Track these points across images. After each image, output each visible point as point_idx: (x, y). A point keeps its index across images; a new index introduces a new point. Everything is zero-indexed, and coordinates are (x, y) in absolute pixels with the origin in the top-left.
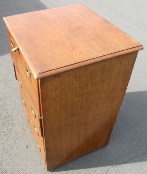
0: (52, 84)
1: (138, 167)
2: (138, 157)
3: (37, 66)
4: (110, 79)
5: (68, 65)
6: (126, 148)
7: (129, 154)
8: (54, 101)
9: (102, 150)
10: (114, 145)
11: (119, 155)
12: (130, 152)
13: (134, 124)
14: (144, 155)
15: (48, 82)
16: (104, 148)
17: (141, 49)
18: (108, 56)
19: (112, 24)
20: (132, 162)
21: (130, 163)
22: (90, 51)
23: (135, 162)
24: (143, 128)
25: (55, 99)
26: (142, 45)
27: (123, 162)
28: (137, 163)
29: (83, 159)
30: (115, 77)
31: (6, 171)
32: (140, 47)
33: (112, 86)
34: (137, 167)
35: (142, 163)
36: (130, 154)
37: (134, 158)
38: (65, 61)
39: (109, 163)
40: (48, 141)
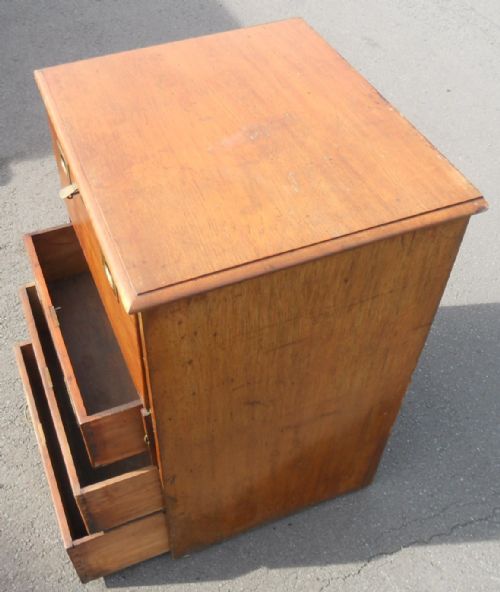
0: (180, 323)
1: (461, 559)
2: (466, 525)
3: (134, 266)
4: (373, 298)
5: (232, 265)
6: (432, 496)
7: (438, 515)
8: (189, 368)
9: (352, 497)
10: (394, 484)
11: (404, 519)
12: (444, 510)
13: (468, 418)
14: (486, 519)
15: (166, 317)
16: (359, 493)
17: (479, 210)
18: (365, 233)
19: (395, 110)
20: (446, 541)
21: (440, 543)
22: (308, 216)
23: (455, 540)
24: (494, 433)
25: (190, 362)
26: (482, 197)
27: (418, 538)
28: (462, 546)
29: (290, 525)
30: (391, 292)
31: (43, 551)
32: (476, 203)
33: (380, 317)
34: (460, 557)
35: (479, 545)
36: (442, 514)
37: (454, 527)
38: (224, 251)
39: (373, 541)
40: (174, 478)
